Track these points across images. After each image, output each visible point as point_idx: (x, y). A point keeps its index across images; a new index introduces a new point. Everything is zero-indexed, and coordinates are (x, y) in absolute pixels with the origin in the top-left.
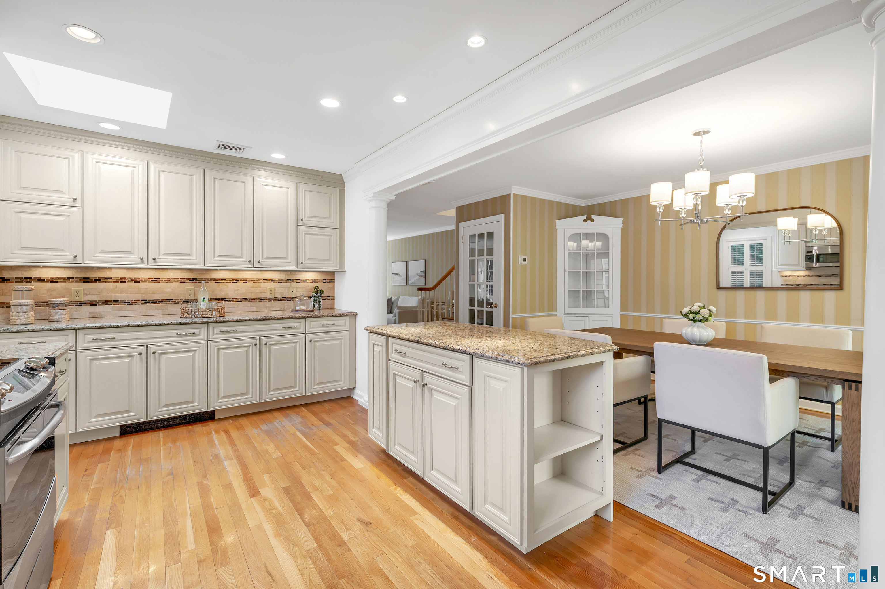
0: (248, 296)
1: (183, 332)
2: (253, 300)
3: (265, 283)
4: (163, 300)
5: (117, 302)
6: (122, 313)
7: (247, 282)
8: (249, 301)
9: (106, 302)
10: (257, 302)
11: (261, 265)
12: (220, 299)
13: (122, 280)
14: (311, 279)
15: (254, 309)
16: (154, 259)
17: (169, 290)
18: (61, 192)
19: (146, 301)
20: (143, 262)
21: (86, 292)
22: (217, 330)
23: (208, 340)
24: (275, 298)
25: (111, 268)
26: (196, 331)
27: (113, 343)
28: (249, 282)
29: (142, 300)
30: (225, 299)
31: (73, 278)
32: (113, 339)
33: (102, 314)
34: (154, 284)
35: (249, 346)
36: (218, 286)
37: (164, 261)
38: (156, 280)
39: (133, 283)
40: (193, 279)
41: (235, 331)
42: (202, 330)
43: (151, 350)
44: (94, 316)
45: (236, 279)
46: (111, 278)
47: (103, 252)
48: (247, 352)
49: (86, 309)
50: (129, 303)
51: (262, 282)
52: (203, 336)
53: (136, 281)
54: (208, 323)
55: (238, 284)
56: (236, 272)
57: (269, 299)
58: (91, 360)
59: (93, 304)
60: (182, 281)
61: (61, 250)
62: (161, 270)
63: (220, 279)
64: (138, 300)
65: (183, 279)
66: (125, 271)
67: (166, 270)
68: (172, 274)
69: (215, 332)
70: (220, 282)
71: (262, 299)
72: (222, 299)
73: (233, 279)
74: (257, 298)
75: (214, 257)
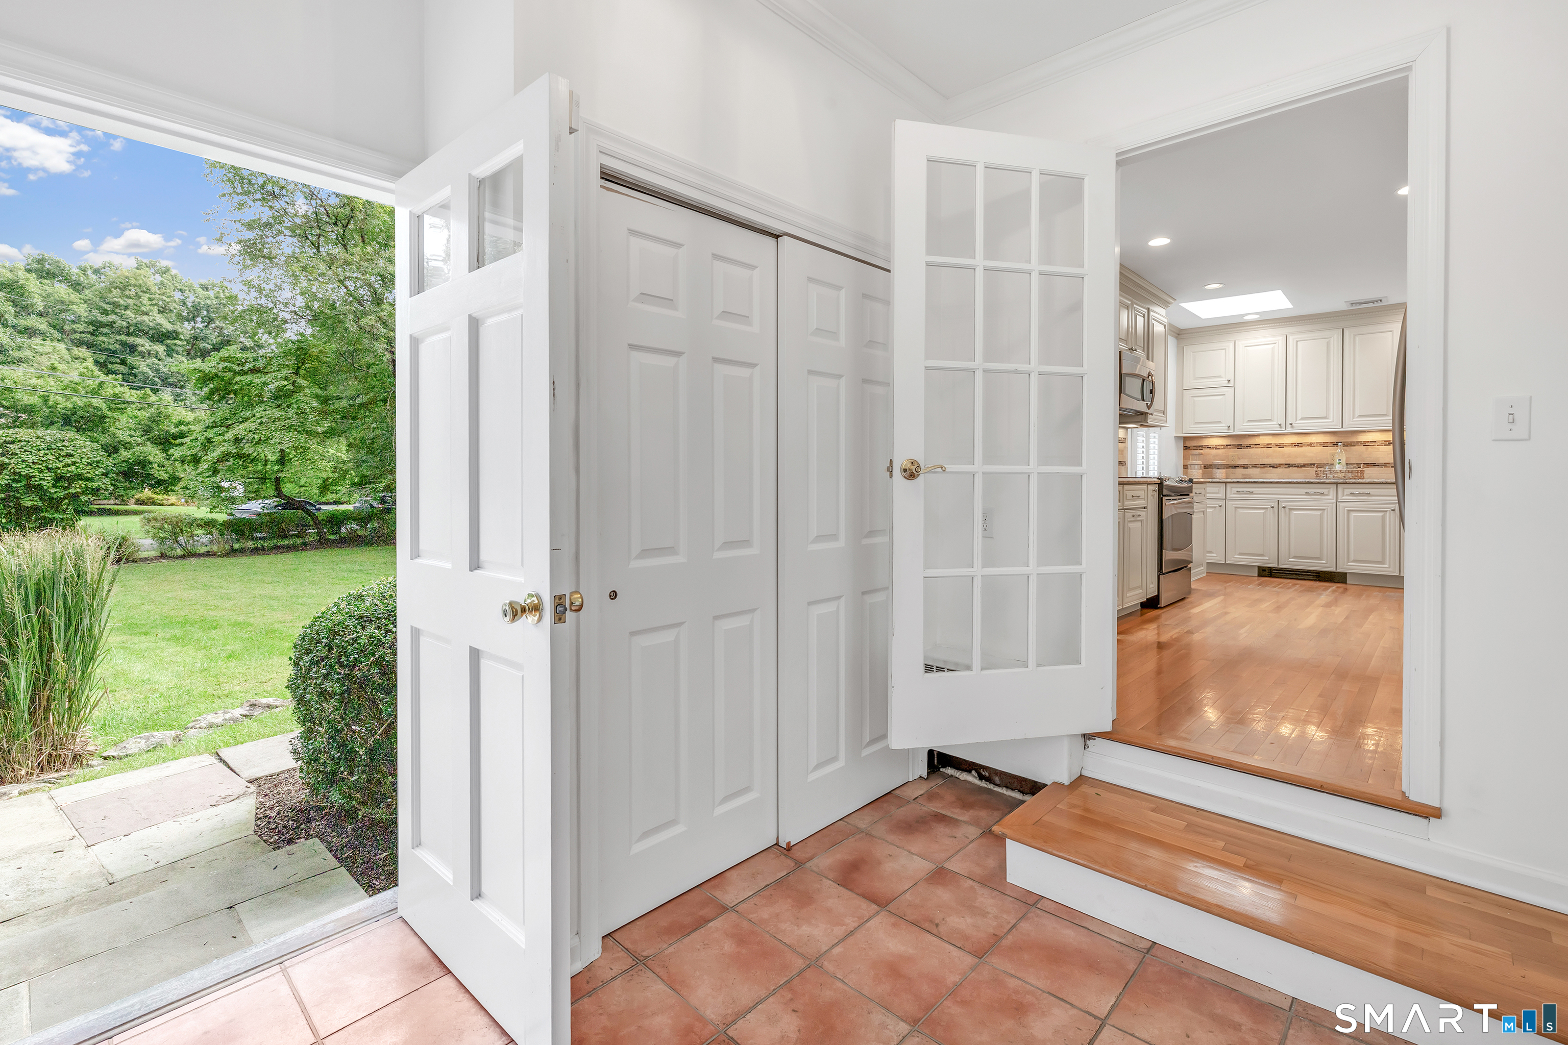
1: (1312, 491)
4: (1306, 464)
5: (1264, 466)
6: (1268, 476)
9: (1255, 466)
13: (1268, 446)
16: (1291, 424)
17: (1311, 455)
18: (1220, 376)
19: (1289, 466)
20: (1281, 427)
21: (1239, 457)
22: (1347, 491)
23: (1337, 501)
25: (1259, 435)
26: (1325, 491)
27: (1252, 496)
29: (1285, 464)
31: (1230, 445)
32: (1252, 493)
33: (1252, 475)
34: (1296, 448)
35: (1386, 511)
37: (1302, 426)
38: (1298, 445)
39: (1277, 448)
40: (1336, 442)
41: (1369, 494)
42: (1331, 490)
43: (1282, 504)
44: (1245, 477)
46: (1259, 444)
47: (1249, 421)
48: (1383, 518)
49: (1240, 471)
50: (1274, 466)
52: (1331, 496)
53: (1280, 446)
54: (1337, 483)
58: (1236, 507)
59: (1245, 467)
60: (1325, 445)
61: (1220, 422)
62: (1304, 435)
64: (1282, 464)
65: (1326, 442)
66: (1271, 437)
67: (1309, 435)
68: (1314, 438)
69: (1345, 494)
75: (1353, 418)
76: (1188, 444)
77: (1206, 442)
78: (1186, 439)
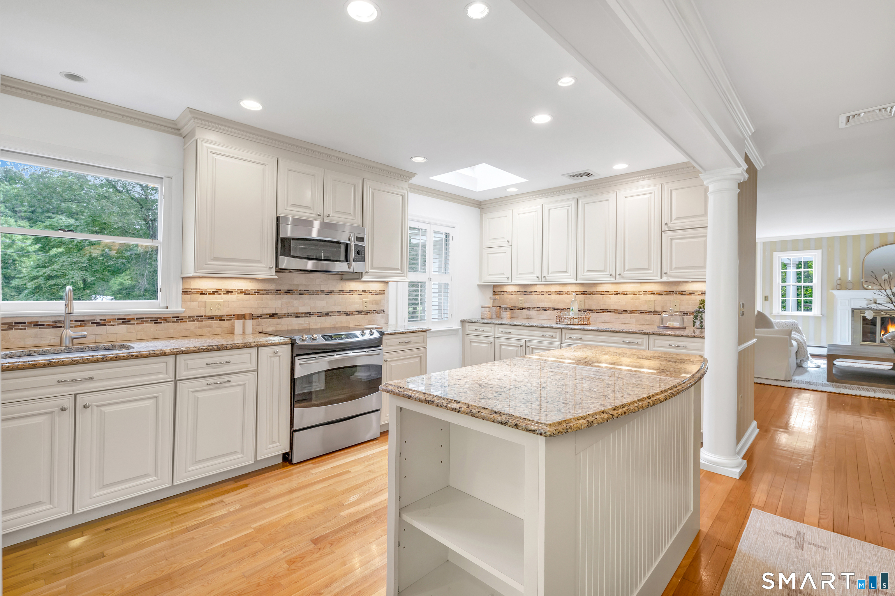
0: (629, 308)
2: (633, 312)
3: (645, 295)
4: (564, 308)
5: (539, 309)
6: (542, 317)
7: (627, 295)
8: (628, 313)
9: (534, 309)
10: (637, 315)
11: (623, 277)
12: (603, 310)
13: (542, 293)
14: (700, 291)
15: (634, 321)
16: (545, 277)
17: (567, 301)
18: (503, 238)
20: (539, 279)
21: (525, 301)
22: (568, 335)
24: (655, 311)
25: (531, 285)
26: (554, 334)
27: (510, 336)
28: (629, 294)
29: (552, 308)
30: (608, 310)
31: (519, 292)
32: (510, 333)
33: (532, 316)
34: (559, 296)
36: (603, 297)
37: (551, 278)
38: (560, 293)
39: (548, 296)
40: (584, 292)
41: (581, 339)
42: (558, 334)
43: (528, 344)
44: (528, 318)
45: (618, 291)
46: (536, 292)
47: (520, 274)
49: (525, 312)
50: (545, 309)
51: (642, 295)
52: (559, 339)
53: (549, 293)
54: (564, 328)
55: (619, 296)
56: (618, 285)
57: (649, 312)
59: (528, 309)
60: (577, 293)
62: (563, 285)
63: (604, 292)
64: (550, 308)
65: (577, 292)
66: (543, 286)
67: (566, 285)
68: (570, 288)
69: (567, 338)
70: (604, 295)
71: (642, 312)
72: (605, 310)
73: (614, 292)
74: (636, 311)
75: (584, 273)
76: (497, 290)
77: (506, 289)
78: (494, 286)
